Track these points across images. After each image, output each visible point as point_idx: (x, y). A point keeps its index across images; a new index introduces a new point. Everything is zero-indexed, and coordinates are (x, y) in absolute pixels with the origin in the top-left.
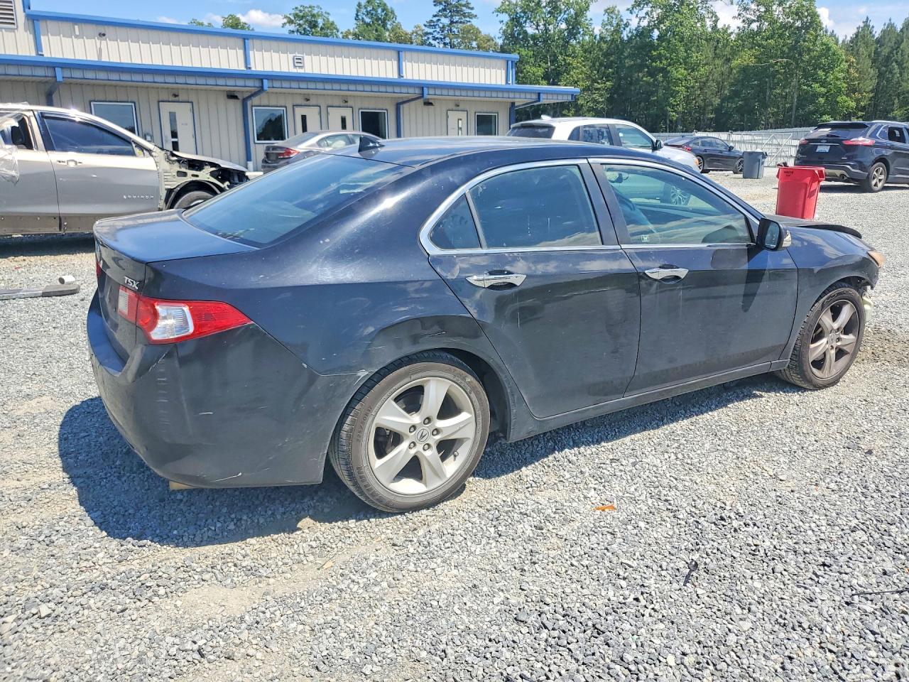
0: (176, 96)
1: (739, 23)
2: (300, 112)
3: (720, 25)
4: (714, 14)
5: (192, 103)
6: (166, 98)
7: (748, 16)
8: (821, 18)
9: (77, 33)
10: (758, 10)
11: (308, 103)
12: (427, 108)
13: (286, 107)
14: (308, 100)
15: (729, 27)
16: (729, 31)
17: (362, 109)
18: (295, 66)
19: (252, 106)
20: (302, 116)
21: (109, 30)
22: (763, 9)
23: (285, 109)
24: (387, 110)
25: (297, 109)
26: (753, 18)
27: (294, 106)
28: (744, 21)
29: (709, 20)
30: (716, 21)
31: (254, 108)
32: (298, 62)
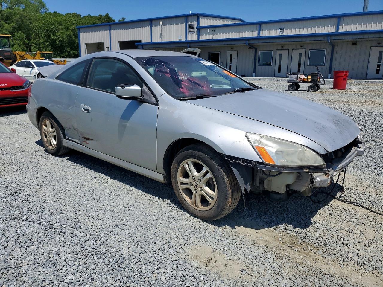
0: (232, 49)
2: (279, 52)
5: (238, 51)
6: (230, 50)
9: (208, 32)
12: (354, 46)
13: (273, 51)
14: (283, 47)
17: (310, 49)
18: (279, 33)
20: (280, 54)
21: (217, 29)
24: (326, 49)
25: (278, 51)
27: (276, 50)
31: (260, 52)
32: (281, 30)
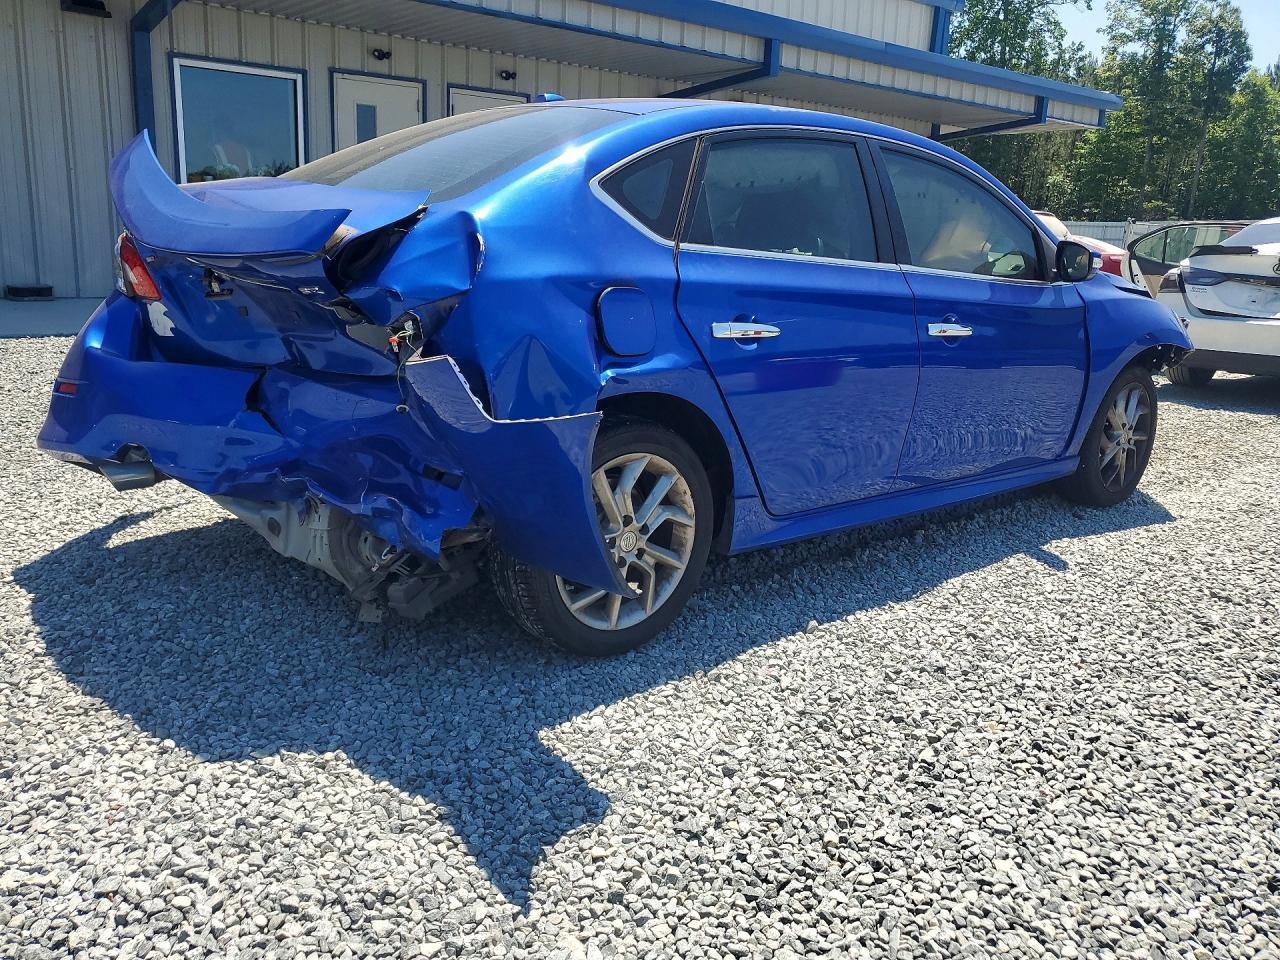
1: (1104, 40)
3: (1066, 43)
4: (1057, 24)
7: (1122, 30)
8: (1249, 42)
10: (1141, 22)
11: (382, 66)
13: (304, 73)
14: (382, 55)
15: (1080, 48)
16: (1080, 54)
19: (171, 55)
20: (361, 105)
22: (1148, 21)
23: (299, 78)
25: (340, 82)
26: (1128, 32)
27: (332, 71)
28: (1113, 38)
29: (1048, 34)
30: (1062, 36)
31: (177, 62)
